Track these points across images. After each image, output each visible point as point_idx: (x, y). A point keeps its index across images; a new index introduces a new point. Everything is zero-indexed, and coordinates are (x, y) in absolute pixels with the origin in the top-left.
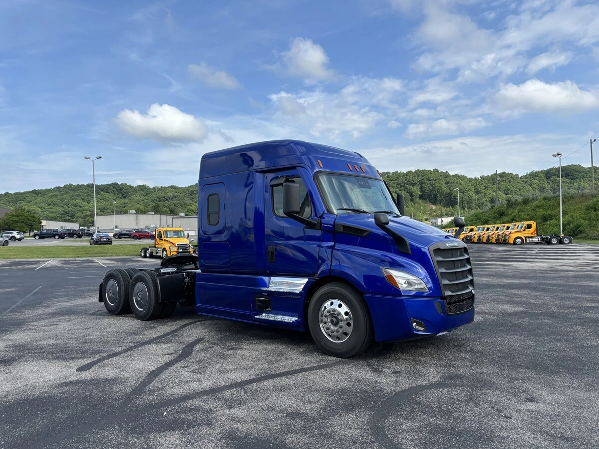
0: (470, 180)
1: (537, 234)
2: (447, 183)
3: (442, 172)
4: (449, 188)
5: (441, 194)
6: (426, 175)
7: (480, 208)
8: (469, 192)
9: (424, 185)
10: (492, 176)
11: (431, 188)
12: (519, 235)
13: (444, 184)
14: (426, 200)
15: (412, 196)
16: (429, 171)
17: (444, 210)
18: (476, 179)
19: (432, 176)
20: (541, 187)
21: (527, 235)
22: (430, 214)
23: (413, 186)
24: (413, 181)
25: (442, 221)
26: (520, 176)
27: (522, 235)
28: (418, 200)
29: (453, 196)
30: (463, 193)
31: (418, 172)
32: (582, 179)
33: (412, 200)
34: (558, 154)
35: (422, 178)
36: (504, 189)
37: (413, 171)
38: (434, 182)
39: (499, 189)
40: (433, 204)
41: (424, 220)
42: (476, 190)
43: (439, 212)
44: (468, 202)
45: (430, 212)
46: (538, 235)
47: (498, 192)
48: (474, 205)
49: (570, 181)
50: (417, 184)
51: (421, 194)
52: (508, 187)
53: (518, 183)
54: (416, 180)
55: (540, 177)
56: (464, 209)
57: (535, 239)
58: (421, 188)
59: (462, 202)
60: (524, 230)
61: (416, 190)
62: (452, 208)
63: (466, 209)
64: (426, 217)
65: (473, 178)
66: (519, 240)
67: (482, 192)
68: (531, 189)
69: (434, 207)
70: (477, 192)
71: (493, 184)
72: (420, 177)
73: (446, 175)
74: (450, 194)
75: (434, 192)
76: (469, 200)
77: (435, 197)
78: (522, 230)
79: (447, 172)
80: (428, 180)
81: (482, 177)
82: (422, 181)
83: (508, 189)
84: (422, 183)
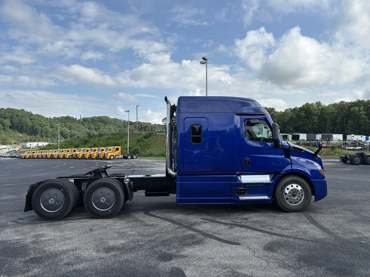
0: (47, 119)
1: (121, 153)
2: (31, 119)
3: (27, 112)
4: (32, 123)
5: (26, 127)
6: (15, 112)
7: (53, 137)
8: (46, 126)
9: (14, 119)
10: (61, 117)
11: (19, 122)
12: (112, 154)
13: (28, 120)
14: (15, 130)
15: (4, 126)
16: (17, 110)
17: (28, 137)
18: (50, 119)
19: (20, 114)
20: (89, 127)
21: (117, 154)
22: (18, 140)
23: (5, 119)
24: (5, 115)
25: (30, 145)
26: (77, 120)
27: (114, 154)
28: (8, 129)
29: (35, 129)
30: (42, 127)
31: (9, 110)
32: (110, 124)
33: (4, 129)
34: (128, 111)
35: (12, 114)
36: (68, 126)
37: (5, 108)
38: (21, 118)
39: (66, 126)
40: (20, 133)
41: (13, 143)
42: (51, 126)
43: (24, 139)
44: (45, 133)
45: (18, 138)
46: (122, 155)
47: (65, 128)
48: (49, 135)
49: (104, 125)
50: (8, 118)
51: (11, 125)
52: (71, 125)
53: (77, 123)
54: (8, 115)
55: (88, 121)
56: (43, 137)
57: (121, 156)
58: (11, 121)
59: (41, 133)
60: (115, 151)
61: (7, 122)
62: (35, 136)
63: (44, 137)
64: (15, 142)
65: (49, 118)
66: (112, 157)
67: (55, 127)
68: (84, 128)
69: (21, 135)
70: (52, 127)
71: (62, 123)
72: (10, 113)
73: (30, 114)
74: (33, 127)
75: (21, 125)
76: (46, 132)
77: (21, 128)
78: (114, 151)
79: (30, 112)
80: (17, 116)
81: (54, 118)
82: (12, 116)
83: (71, 127)
84: (12, 118)
